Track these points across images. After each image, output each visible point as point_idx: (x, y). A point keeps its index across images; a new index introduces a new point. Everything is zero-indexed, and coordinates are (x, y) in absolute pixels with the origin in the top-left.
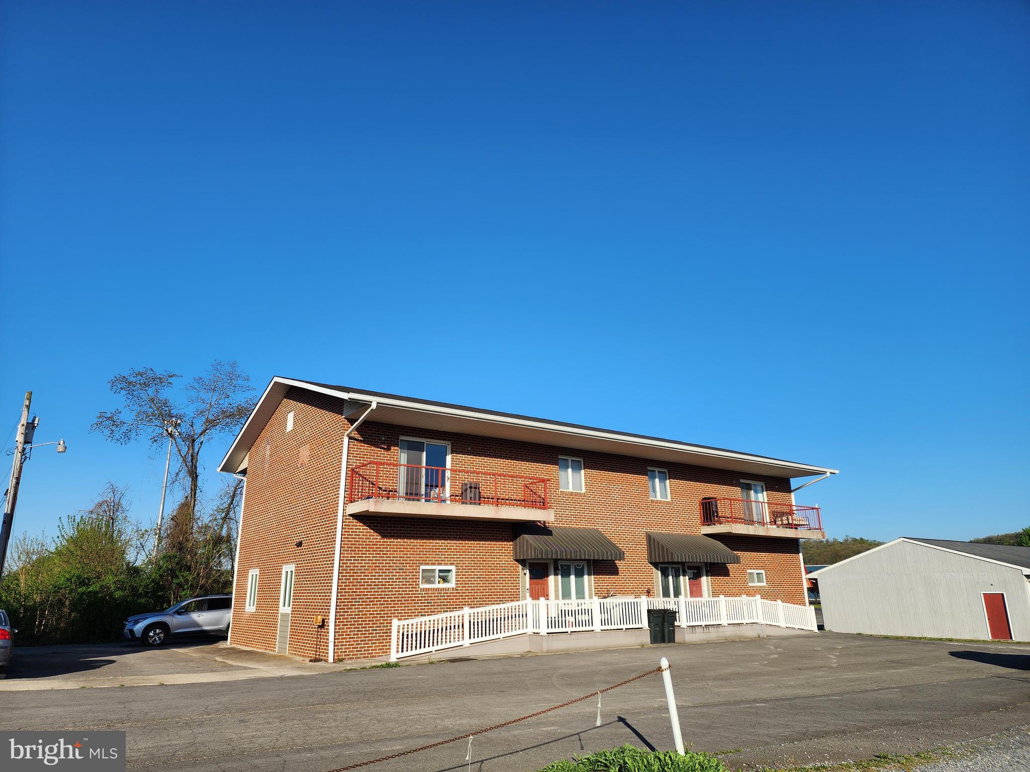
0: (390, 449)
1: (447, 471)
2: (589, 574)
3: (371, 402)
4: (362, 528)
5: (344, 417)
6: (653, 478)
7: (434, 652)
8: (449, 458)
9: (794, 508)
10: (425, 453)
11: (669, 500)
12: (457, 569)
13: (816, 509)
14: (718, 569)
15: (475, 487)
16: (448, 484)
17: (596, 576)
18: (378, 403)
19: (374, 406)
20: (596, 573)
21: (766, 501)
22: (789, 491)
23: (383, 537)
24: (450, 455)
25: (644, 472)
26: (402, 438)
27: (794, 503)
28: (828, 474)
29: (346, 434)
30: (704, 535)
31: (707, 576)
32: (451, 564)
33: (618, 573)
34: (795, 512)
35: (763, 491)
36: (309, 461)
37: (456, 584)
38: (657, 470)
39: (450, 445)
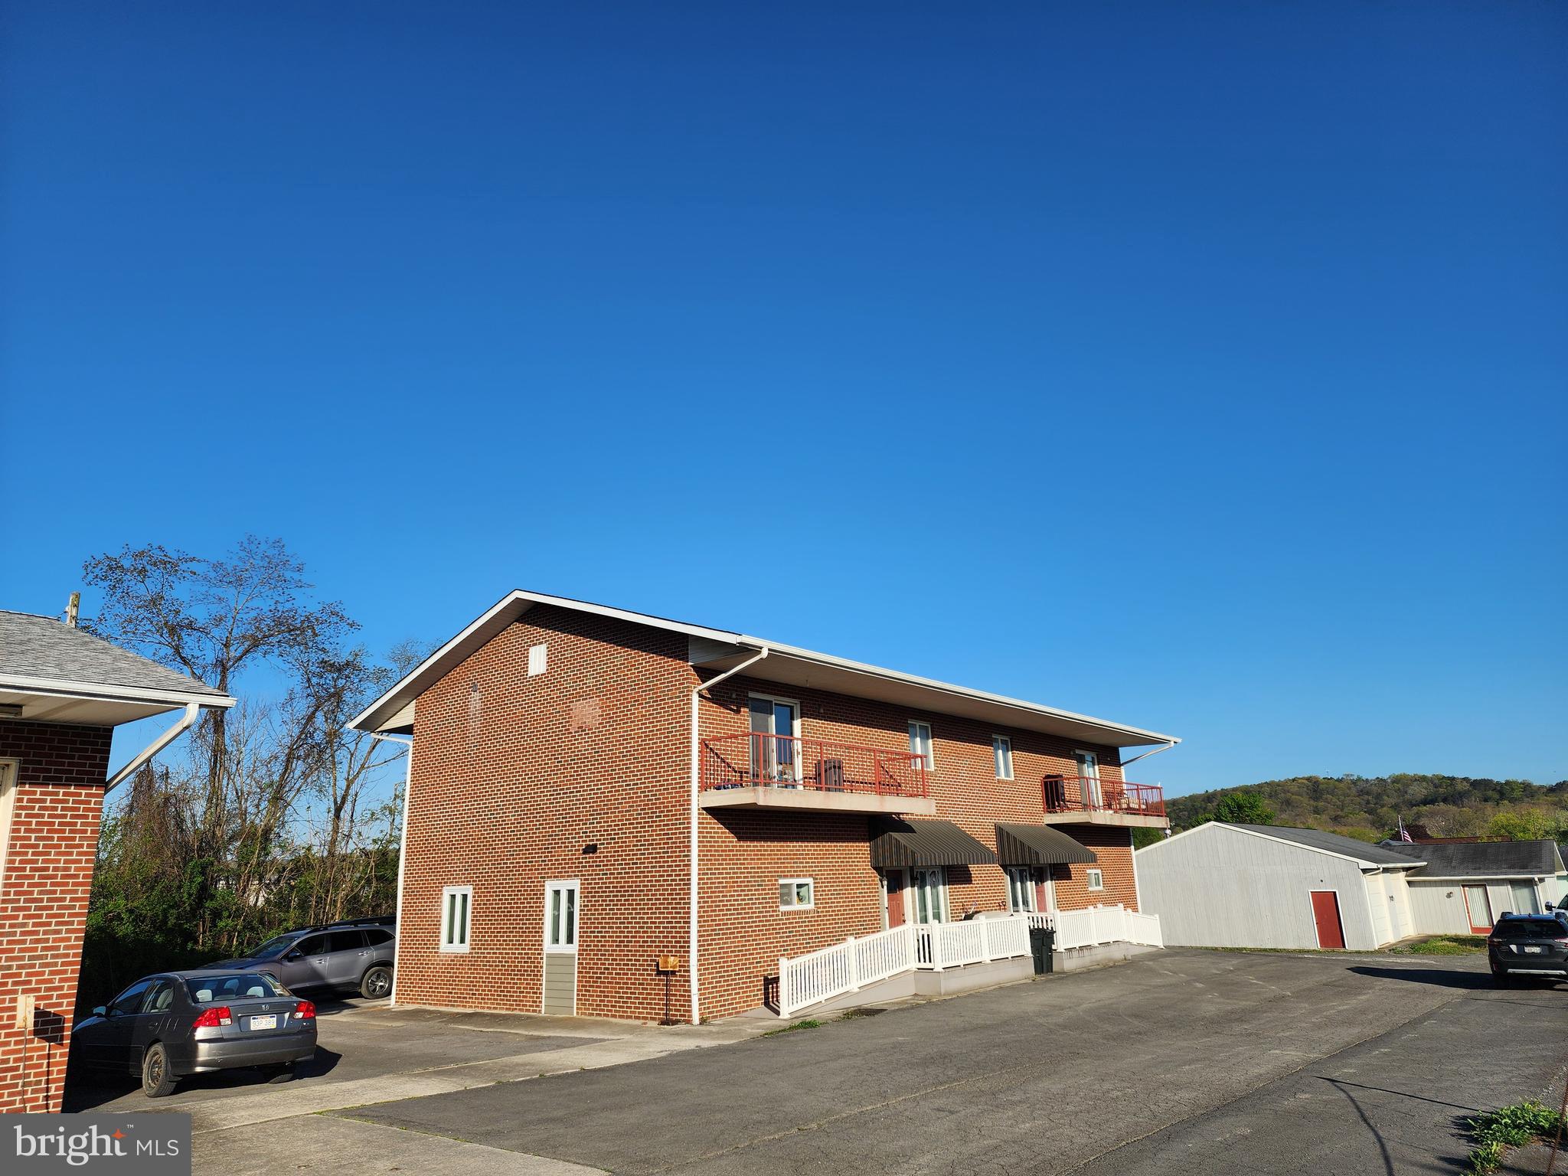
0: (740, 711)
1: (795, 741)
2: (944, 884)
3: (761, 648)
4: (716, 826)
5: (690, 664)
6: (997, 749)
7: (823, 1002)
8: (797, 724)
9: (1125, 787)
10: (774, 716)
11: (1013, 779)
12: (815, 883)
13: (1158, 788)
14: (1060, 872)
15: (838, 767)
16: (798, 761)
17: (951, 886)
18: (769, 650)
19: (765, 653)
20: (952, 881)
21: (1098, 777)
22: (1120, 765)
23: (740, 839)
24: (800, 720)
25: (988, 742)
26: (752, 695)
27: (1124, 780)
28: (1172, 743)
29: (697, 690)
30: (1048, 825)
31: (1051, 880)
32: (810, 875)
33: (972, 881)
34: (1125, 792)
35: (1094, 765)
36: (599, 724)
37: (815, 904)
38: (999, 738)
39: (799, 706)
